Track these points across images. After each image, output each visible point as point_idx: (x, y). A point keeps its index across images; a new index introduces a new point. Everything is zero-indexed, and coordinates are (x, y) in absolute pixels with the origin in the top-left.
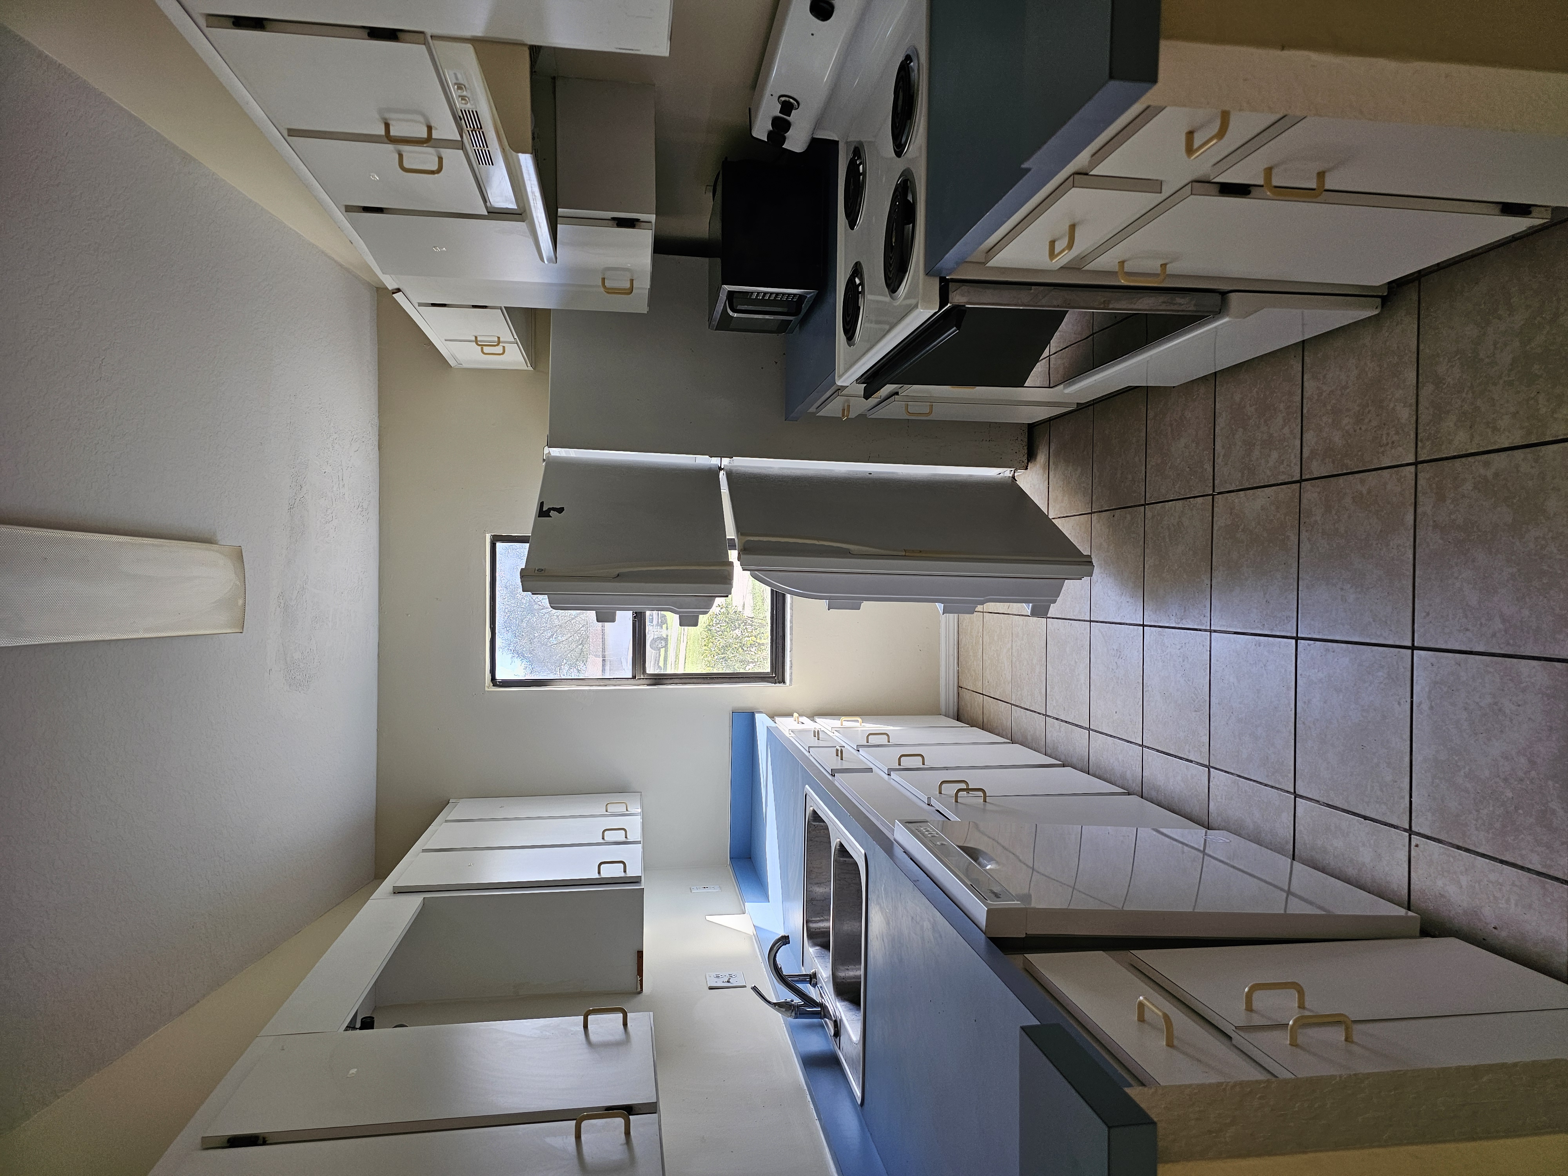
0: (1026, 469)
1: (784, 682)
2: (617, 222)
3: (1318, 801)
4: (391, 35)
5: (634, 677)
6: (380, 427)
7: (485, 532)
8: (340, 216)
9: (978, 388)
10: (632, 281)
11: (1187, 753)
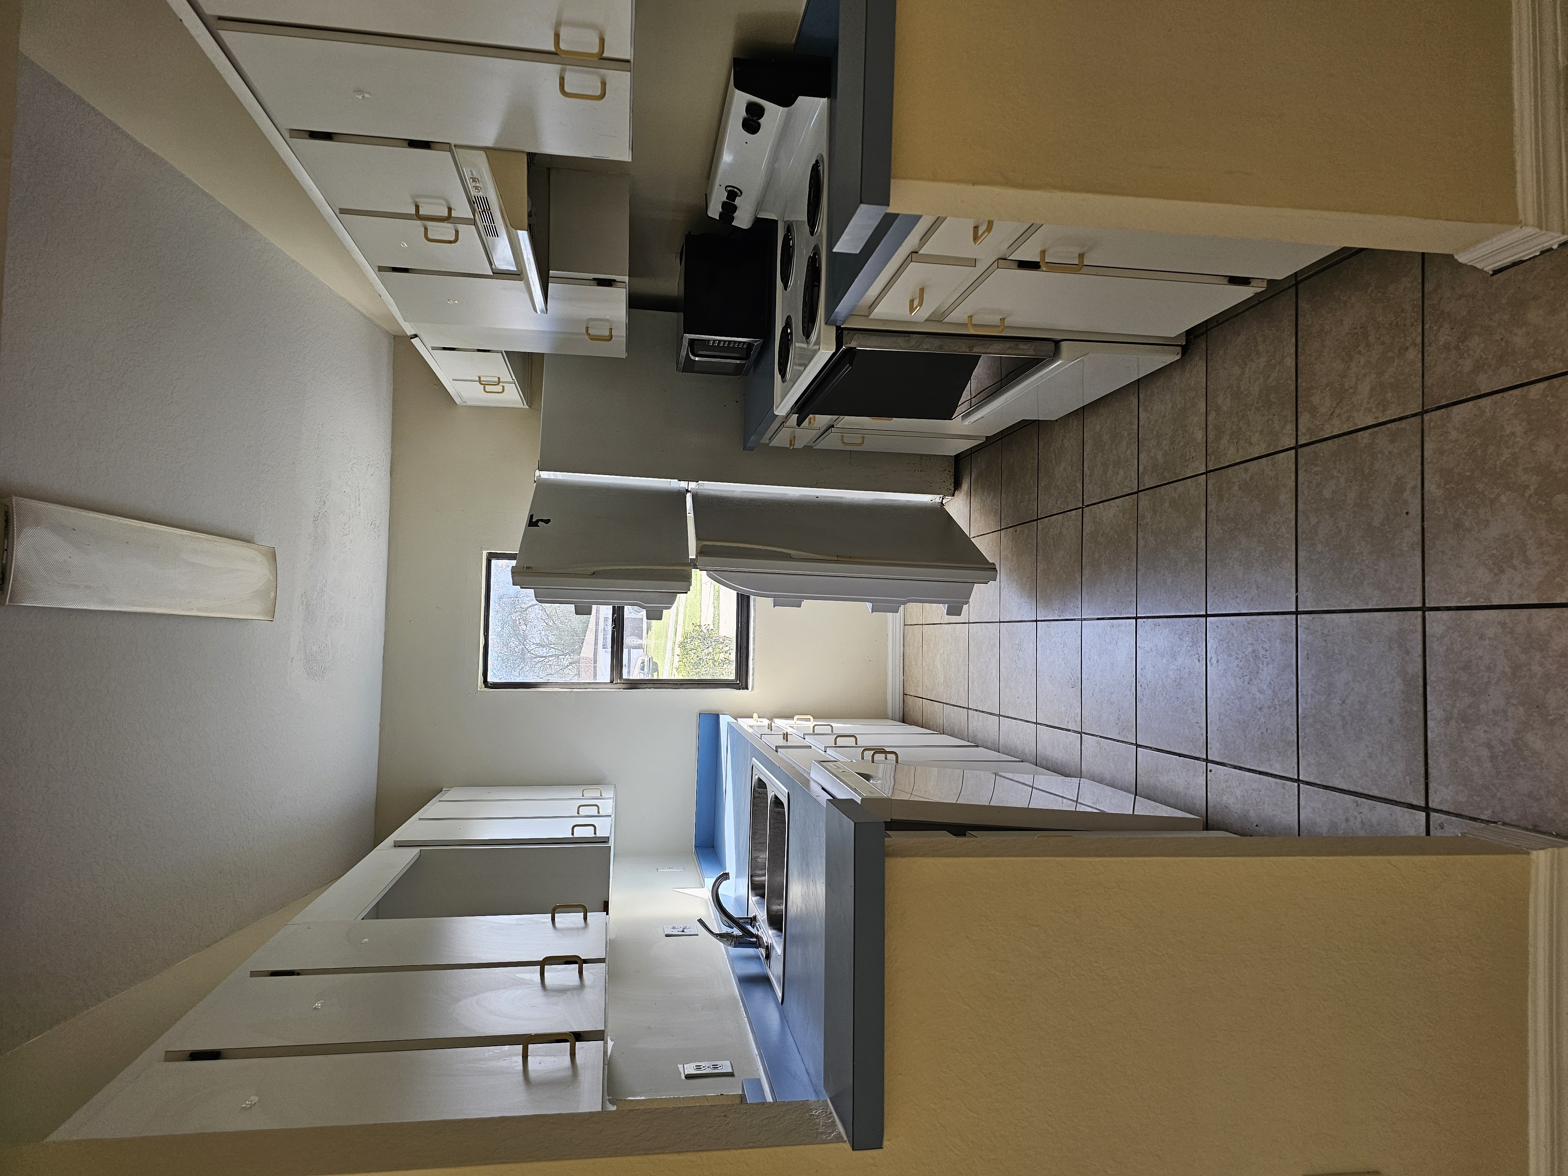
0: (953, 495)
1: (747, 689)
2: (597, 282)
3: (1151, 748)
4: (426, 145)
5: (612, 682)
6: (392, 455)
7: (482, 549)
8: (372, 275)
9: (895, 420)
10: (611, 329)
11: (1067, 724)
